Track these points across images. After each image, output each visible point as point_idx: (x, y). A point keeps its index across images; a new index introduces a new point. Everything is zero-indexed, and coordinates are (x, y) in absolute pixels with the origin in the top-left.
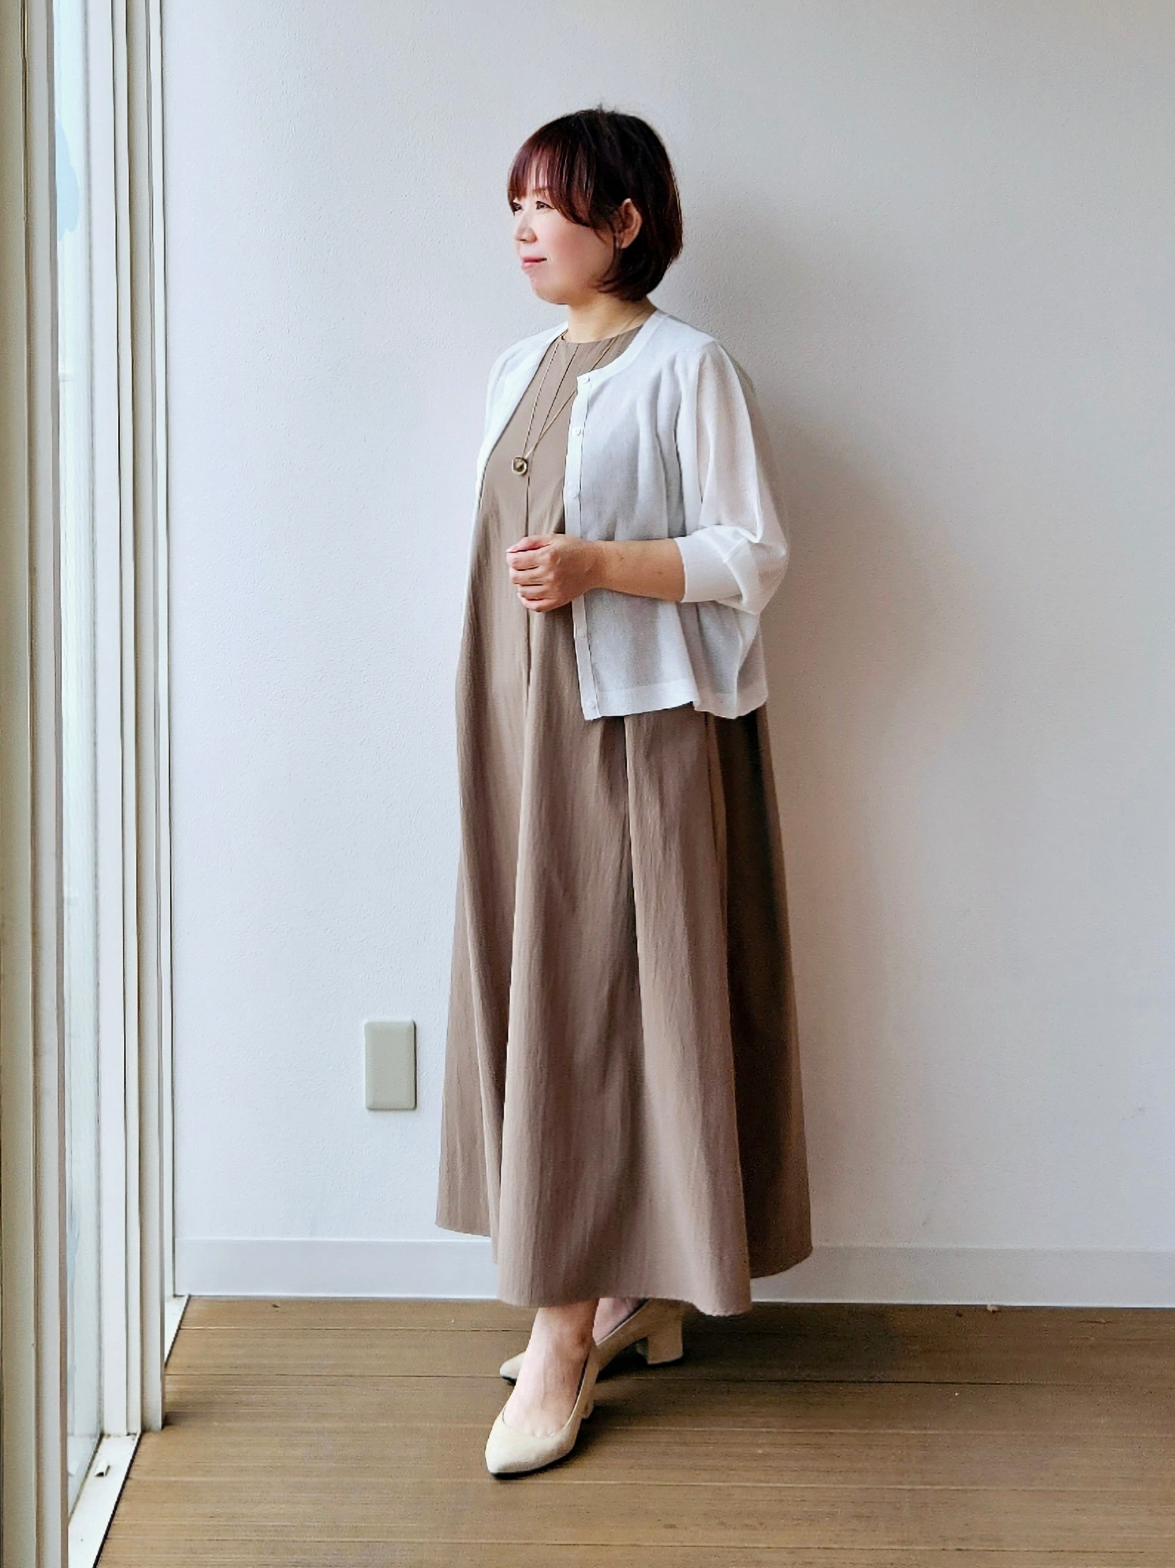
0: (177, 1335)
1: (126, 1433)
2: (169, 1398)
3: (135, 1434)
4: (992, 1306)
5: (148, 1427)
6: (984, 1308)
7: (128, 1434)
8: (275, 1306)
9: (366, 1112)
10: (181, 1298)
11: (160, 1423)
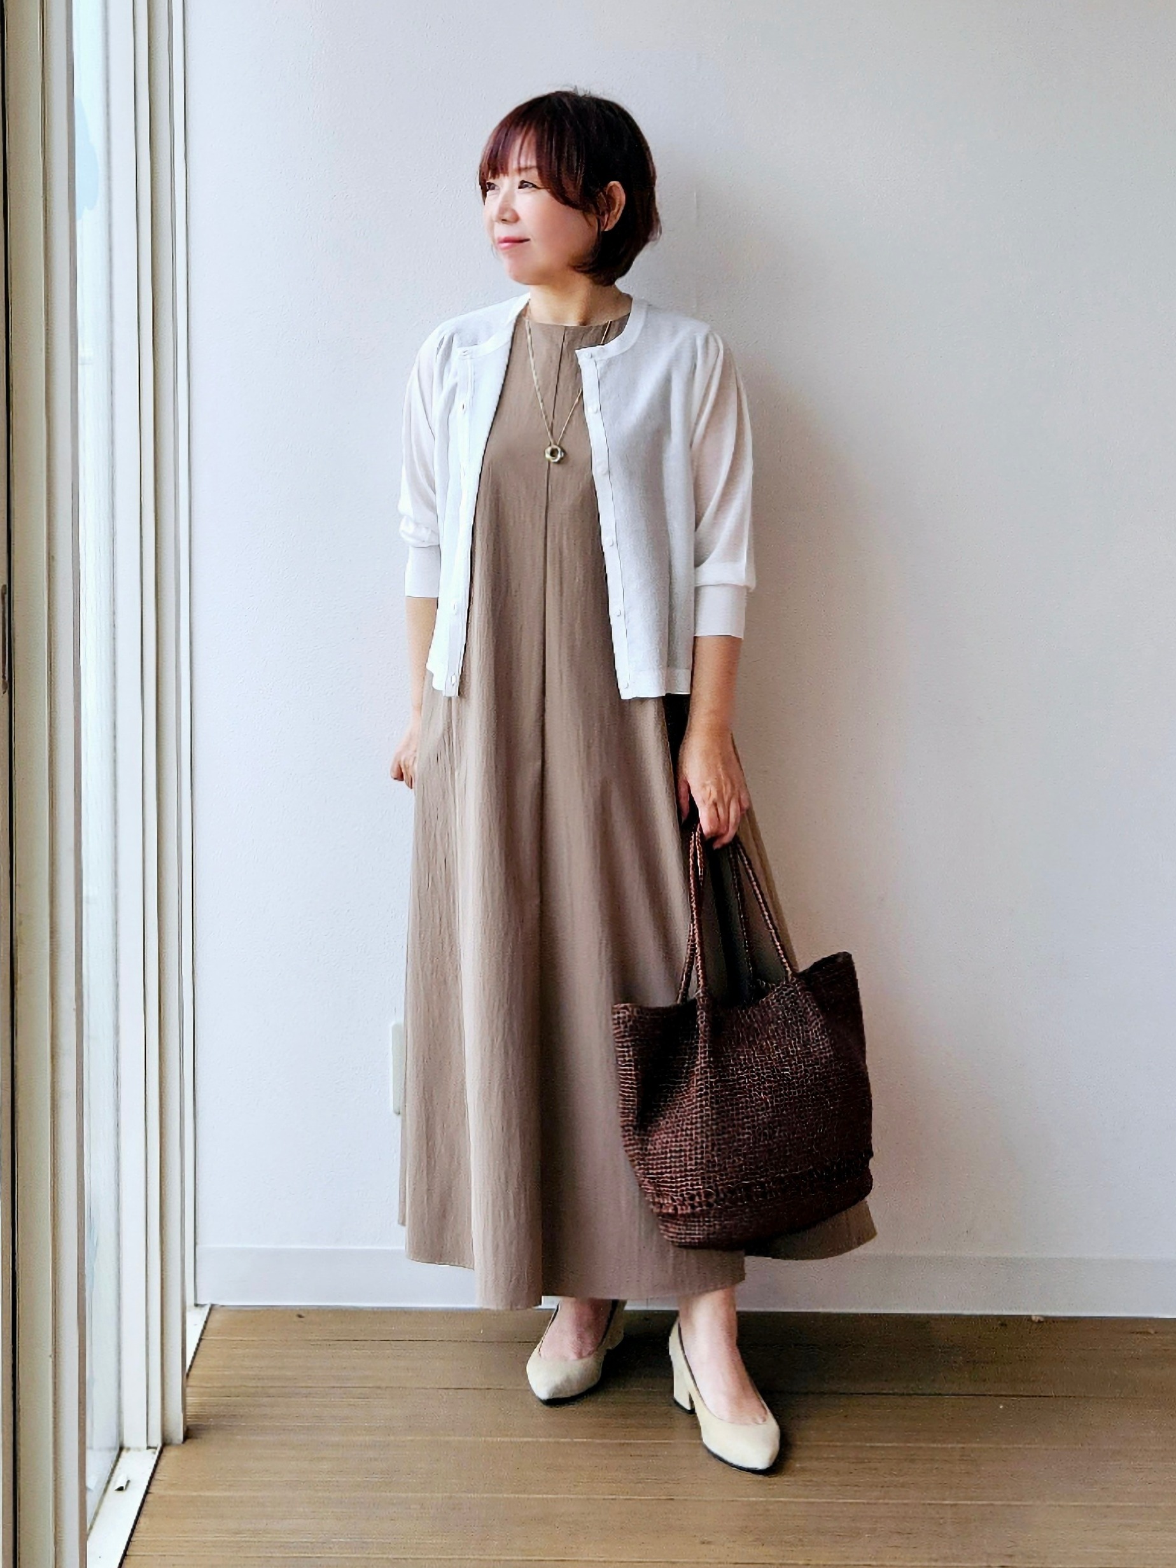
0: (198, 1345)
1: (145, 1446)
2: (191, 1410)
3: (156, 1448)
4: (1036, 1316)
5: (168, 1441)
6: (1029, 1318)
7: (149, 1448)
8: (300, 1316)
10: (203, 1308)
11: (181, 1437)
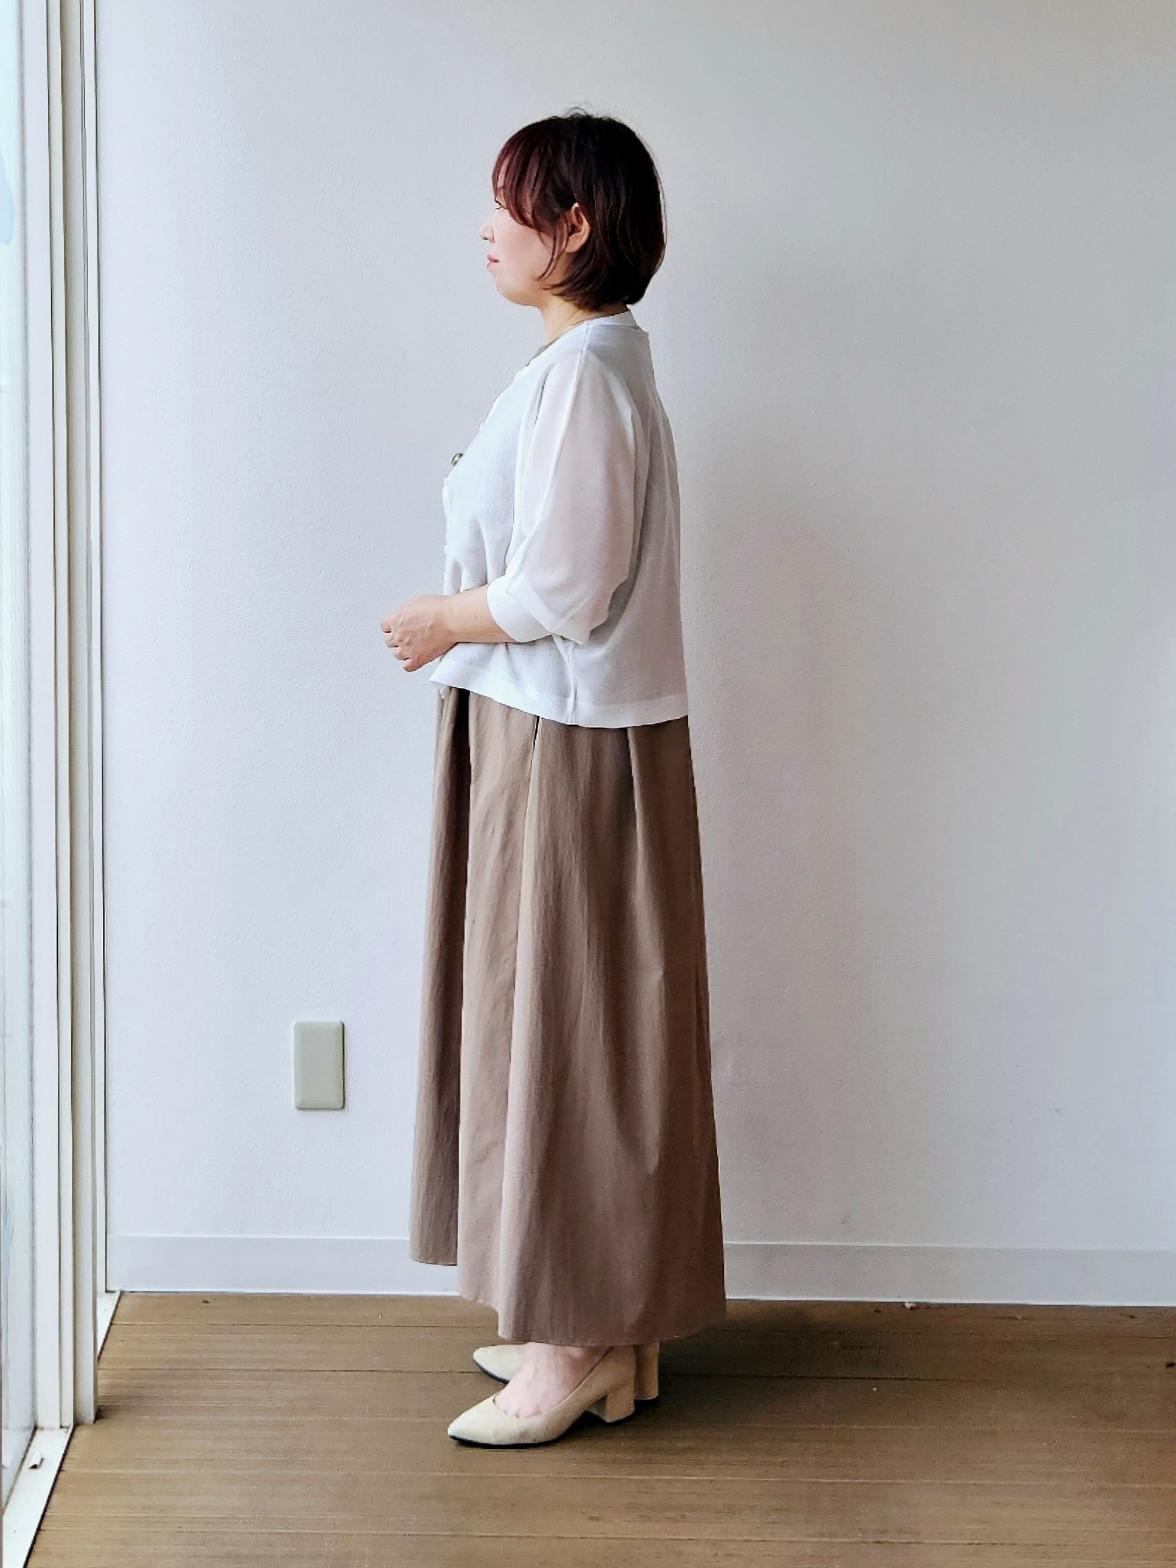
0: (108, 1332)
1: (59, 1426)
2: (101, 1392)
3: (68, 1428)
4: (910, 1302)
5: (80, 1421)
6: (903, 1305)
7: (61, 1428)
8: (207, 1302)
9: (296, 1111)
10: (114, 1294)
11: (92, 1417)
